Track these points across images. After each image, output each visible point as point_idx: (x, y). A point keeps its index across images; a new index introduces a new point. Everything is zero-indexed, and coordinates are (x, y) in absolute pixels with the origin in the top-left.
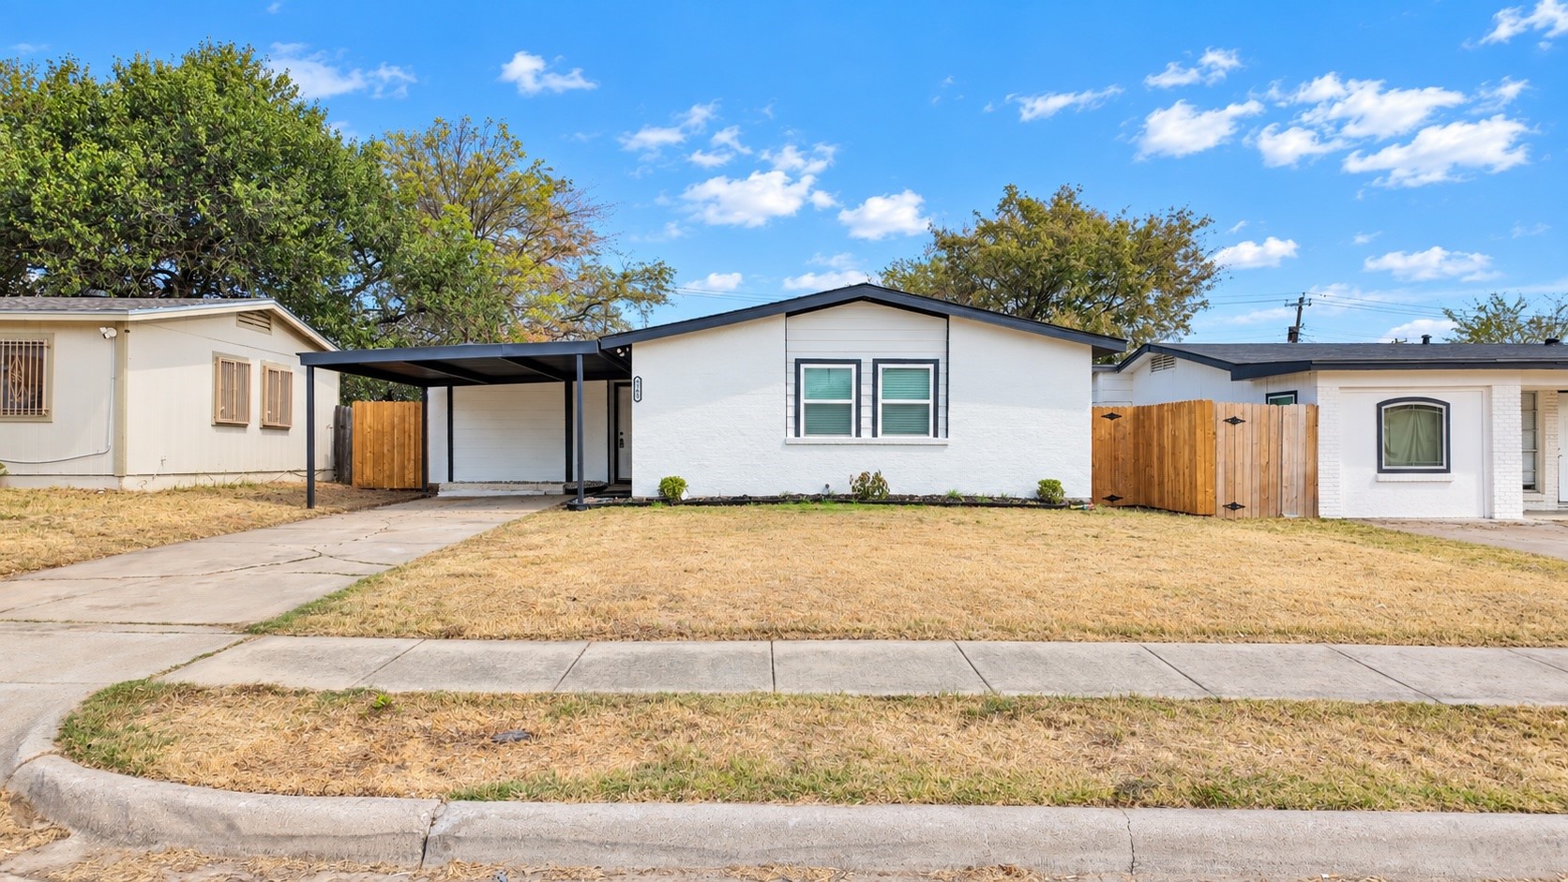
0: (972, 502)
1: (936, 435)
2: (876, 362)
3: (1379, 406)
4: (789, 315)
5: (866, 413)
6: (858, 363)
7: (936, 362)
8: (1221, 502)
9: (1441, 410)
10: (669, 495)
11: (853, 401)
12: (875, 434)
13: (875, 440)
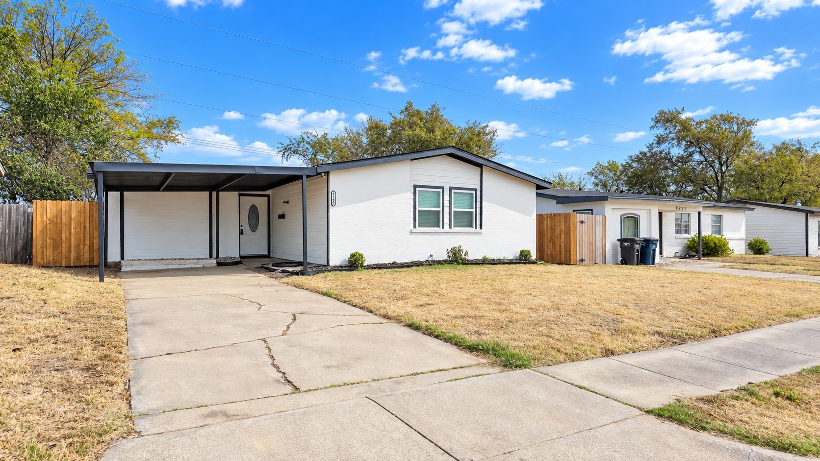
0: (494, 262)
1: (476, 228)
2: (451, 189)
3: (621, 216)
4: (412, 160)
5: (447, 216)
6: (443, 188)
7: (476, 190)
8: (578, 259)
9: (638, 218)
10: (354, 264)
11: (440, 209)
12: (450, 227)
13: (450, 231)
